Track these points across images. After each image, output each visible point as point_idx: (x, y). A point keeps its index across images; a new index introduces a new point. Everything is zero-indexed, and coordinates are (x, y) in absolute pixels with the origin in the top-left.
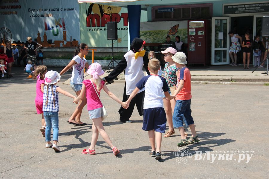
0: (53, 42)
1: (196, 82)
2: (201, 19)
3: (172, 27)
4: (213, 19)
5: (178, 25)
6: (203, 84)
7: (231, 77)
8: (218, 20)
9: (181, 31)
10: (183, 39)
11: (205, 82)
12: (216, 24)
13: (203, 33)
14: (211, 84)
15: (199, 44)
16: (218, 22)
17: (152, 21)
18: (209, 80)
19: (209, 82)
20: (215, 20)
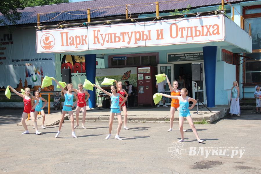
0: (32, 87)
1: (135, 121)
2: (149, 66)
3: (125, 73)
4: (159, 66)
5: (130, 71)
6: (141, 123)
7: (166, 116)
8: (163, 66)
9: (132, 76)
10: (135, 83)
11: (142, 121)
12: (162, 70)
13: (150, 77)
14: (148, 122)
15: (147, 87)
16: (163, 68)
17: (108, 68)
18: (147, 119)
19: (147, 121)
20: (161, 66)
